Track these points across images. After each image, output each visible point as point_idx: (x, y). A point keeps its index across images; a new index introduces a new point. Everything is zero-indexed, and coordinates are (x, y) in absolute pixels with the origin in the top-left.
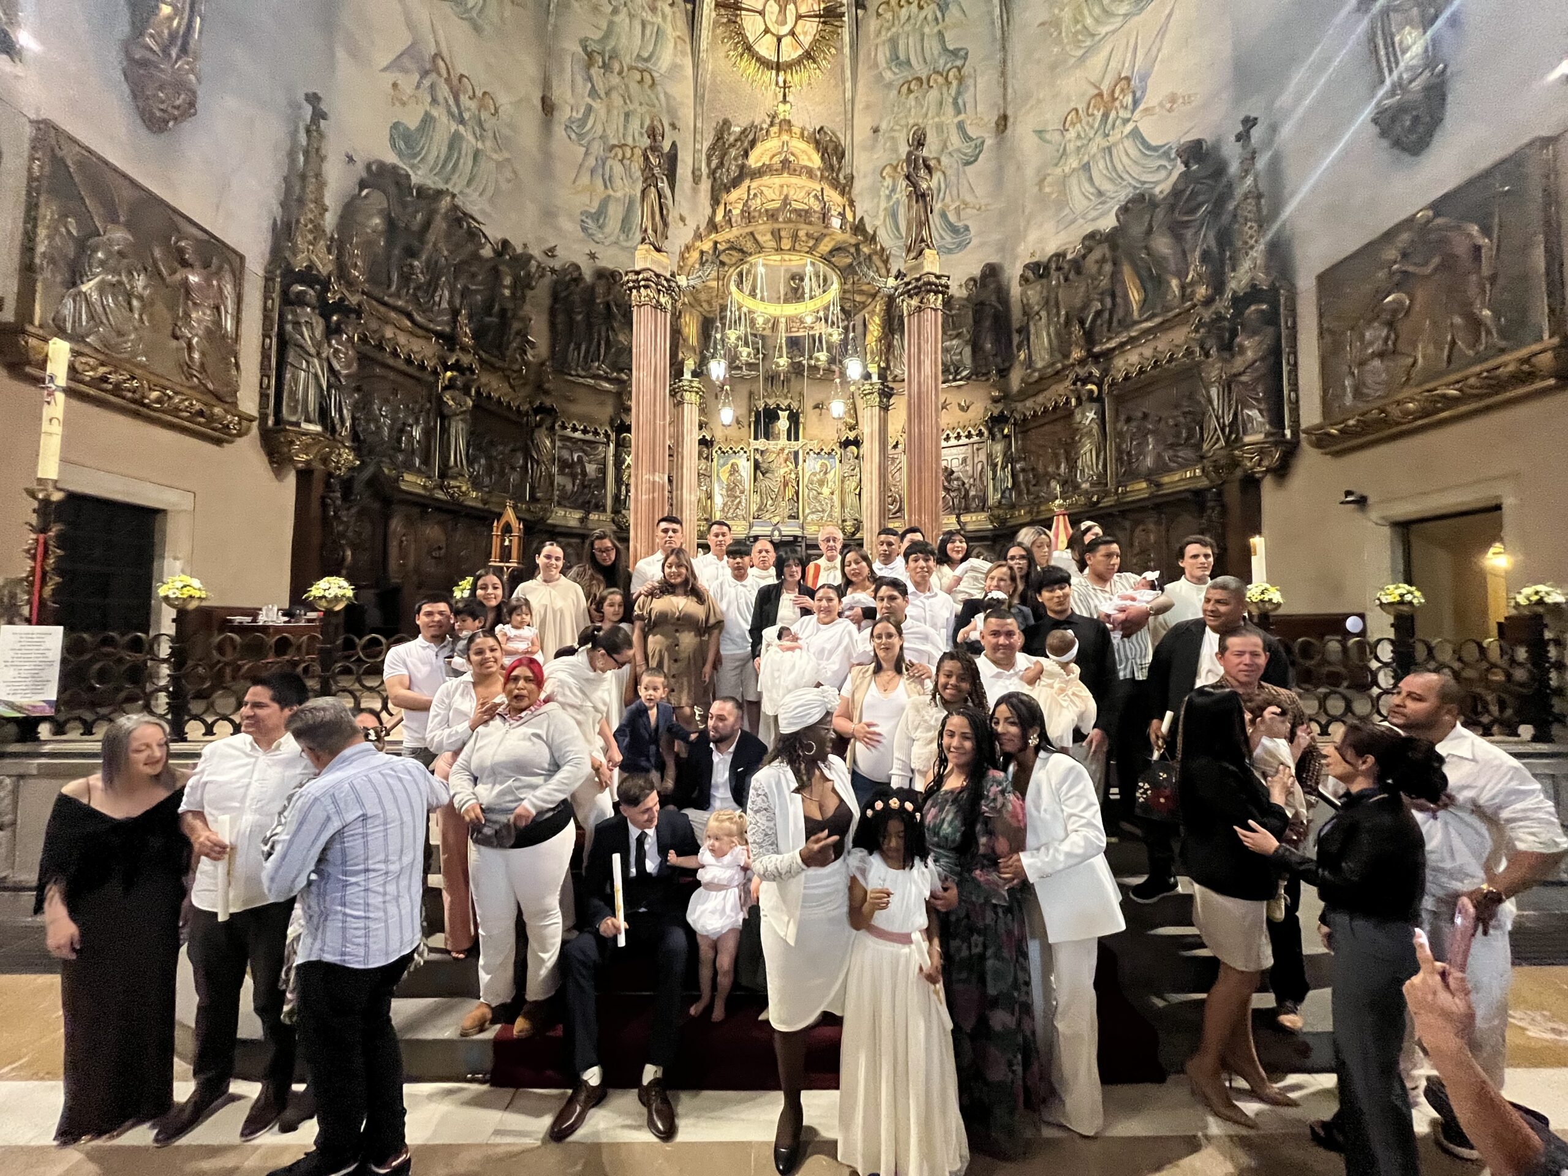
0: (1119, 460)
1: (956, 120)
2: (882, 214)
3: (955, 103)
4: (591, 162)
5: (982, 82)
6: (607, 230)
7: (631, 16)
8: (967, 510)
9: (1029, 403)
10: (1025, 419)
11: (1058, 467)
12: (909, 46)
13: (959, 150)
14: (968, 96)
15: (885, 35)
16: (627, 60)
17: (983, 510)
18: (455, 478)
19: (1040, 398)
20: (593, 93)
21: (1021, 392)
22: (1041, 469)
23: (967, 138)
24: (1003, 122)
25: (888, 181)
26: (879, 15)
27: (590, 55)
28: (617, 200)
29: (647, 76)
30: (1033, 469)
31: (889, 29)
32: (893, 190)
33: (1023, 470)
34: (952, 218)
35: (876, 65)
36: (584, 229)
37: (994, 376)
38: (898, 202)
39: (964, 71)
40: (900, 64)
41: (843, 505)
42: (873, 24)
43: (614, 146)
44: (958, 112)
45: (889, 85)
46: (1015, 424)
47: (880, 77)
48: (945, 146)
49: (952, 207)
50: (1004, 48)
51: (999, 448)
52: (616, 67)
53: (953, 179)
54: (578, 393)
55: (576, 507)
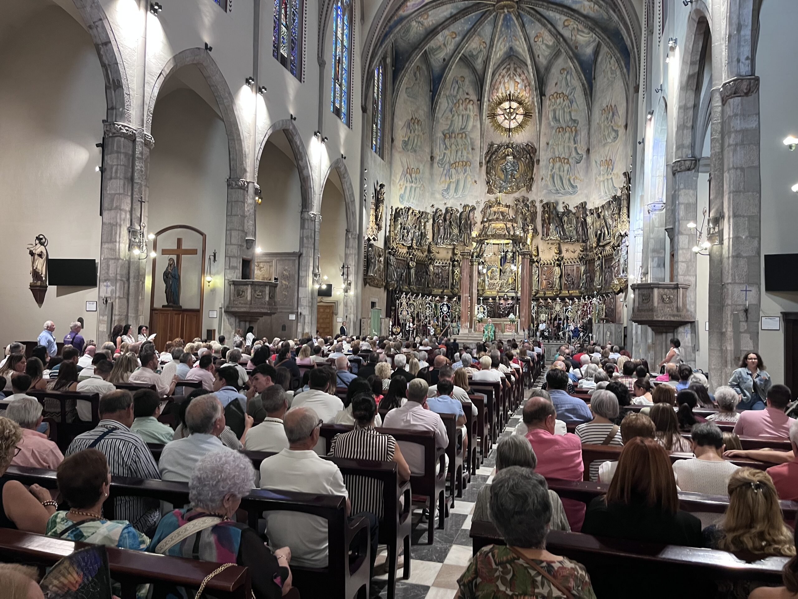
1: (574, 146)
2: (549, 176)
3: (574, 140)
4: (445, 171)
5: (583, 134)
6: (450, 194)
7: (458, 115)
8: (573, 288)
9: (591, 254)
12: (559, 113)
13: (575, 157)
14: (578, 138)
15: (552, 108)
16: (457, 131)
20: (446, 148)
21: (589, 249)
22: (592, 277)
23: (578, 153)
24: (588, 151)
25: (551, 164)
26: (550, 99)
27: (445, 136)
28: (453, 182)
29: (464, 135)
30: (590, 277)
31: (553, 106)
32: (553, 168)
34: (572, 182)
35: (548, 119)
36: (443, 196)
37: (581, 243)
38: (554, 173)
39: (578, 128)
40: (556, 120)
42: (547, 103)
43: (452, 164)
44: (575, 143)
45: (553, 127)
46: (587, 261)
47: (549, 124)
48: (570, 155)
49: (573, 178)
50: (589, 124)
51: (582, 268)
52: (453, 136)
53: (572, 167)
54: (441, 251)
55: (440, 288)
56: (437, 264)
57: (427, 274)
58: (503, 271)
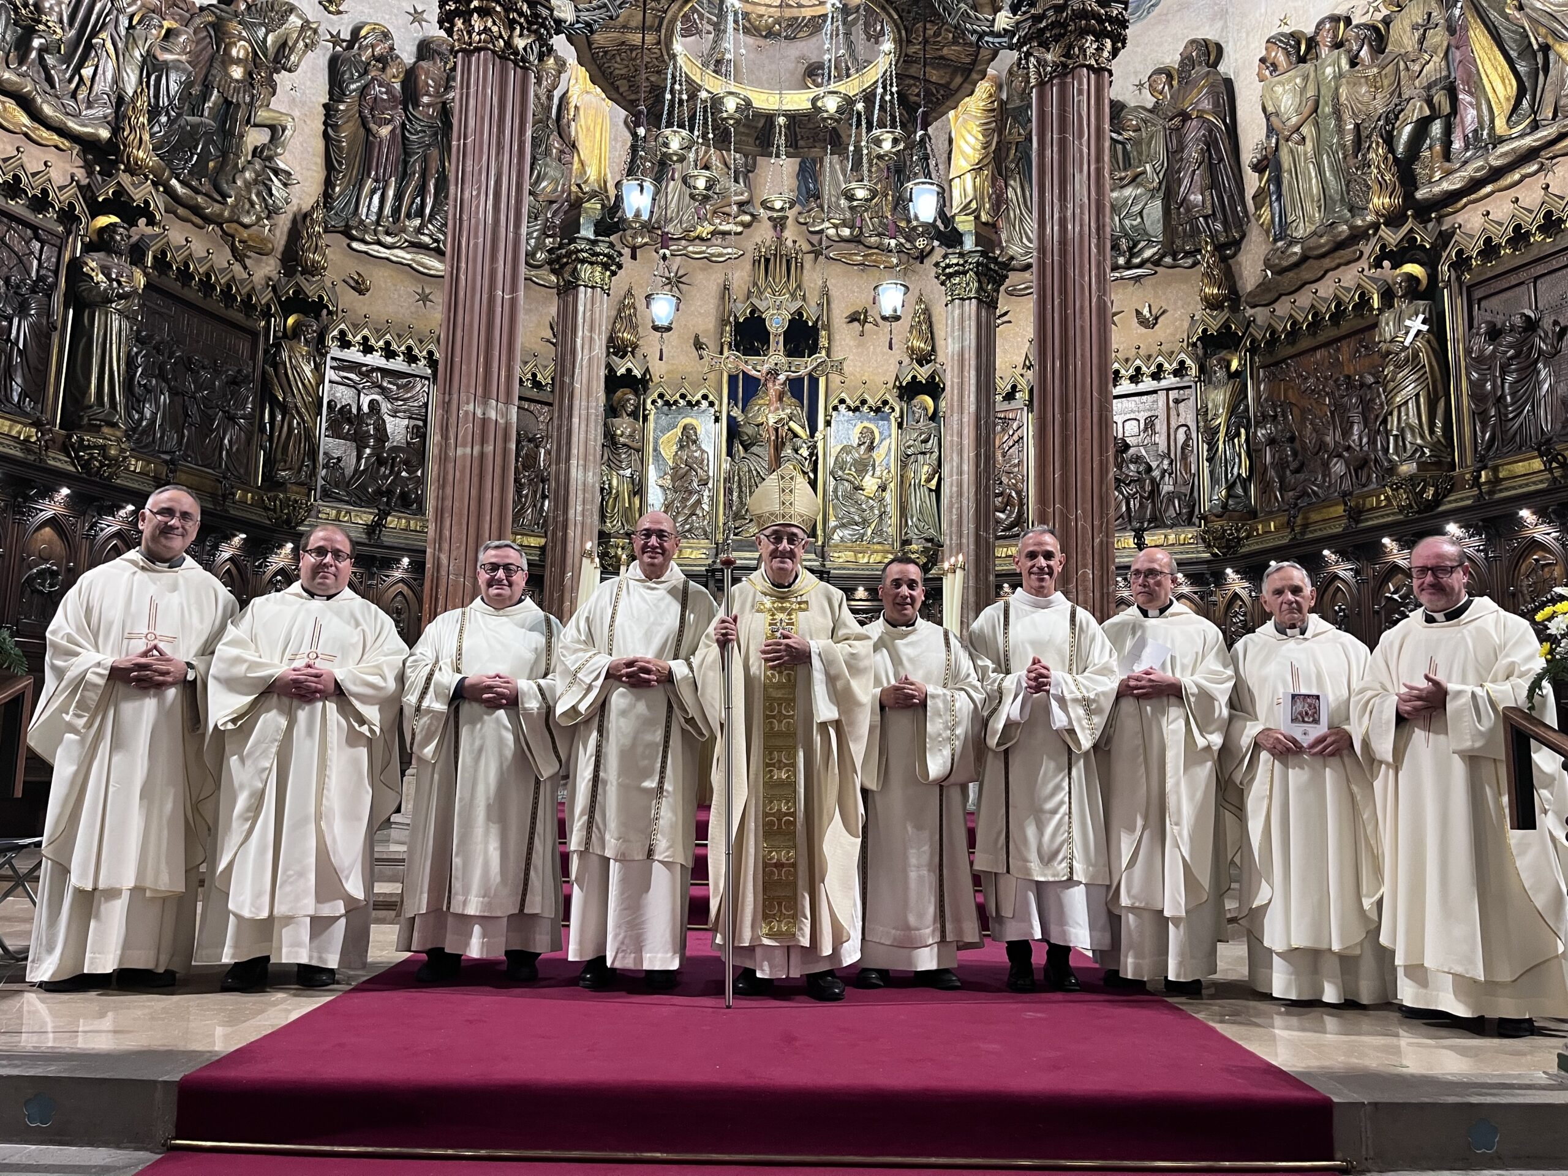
0: (1480, 415)
8: (1157, 522)
9: (1283, 308)
10: (1274, 340)
11: (1347, 433)
17: (1190, 523)
18: (95, 429)
19: (1304, 299)
21: (1263, 286)
22: (1309, 437)
30: (1292, 439)
33: (1271, 441)
37: (1207, 256)
41: (903, 510)
46: (1253, 350)
51: (1219, 398)
54: (377, 277)
55: (361, 499)
56: (353, 354)
57: (266, 395)
58: (750, 430)
